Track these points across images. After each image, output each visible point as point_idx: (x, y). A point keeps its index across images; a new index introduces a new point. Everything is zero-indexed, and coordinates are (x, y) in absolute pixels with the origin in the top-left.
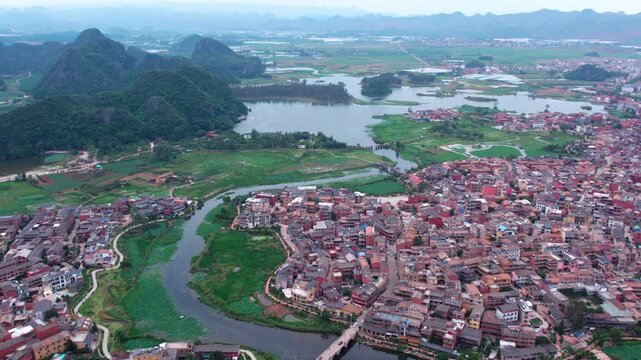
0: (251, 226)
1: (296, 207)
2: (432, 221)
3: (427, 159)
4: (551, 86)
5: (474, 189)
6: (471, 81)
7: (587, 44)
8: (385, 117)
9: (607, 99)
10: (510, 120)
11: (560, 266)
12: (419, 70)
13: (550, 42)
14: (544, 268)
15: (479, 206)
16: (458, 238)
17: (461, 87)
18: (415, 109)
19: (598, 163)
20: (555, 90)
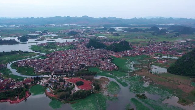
0: (22, 66)
1: (29, 62)
2: (57, 60)
3: (47, 52)
4: (65, 36)
5: (60, 55)
6: (46, 36)
7: (69, 25)
8: (31, 46)
9: (78, 38)
10: (60, 44)
11: (78, 62)
12: (31, 35)
13: (60, 25)
14: (76, 62)
15: (63, 57)
16: (62, 61)
17: (44, 38)
18: (38, 44)
19: (80, 49)
20: (66, 37)
